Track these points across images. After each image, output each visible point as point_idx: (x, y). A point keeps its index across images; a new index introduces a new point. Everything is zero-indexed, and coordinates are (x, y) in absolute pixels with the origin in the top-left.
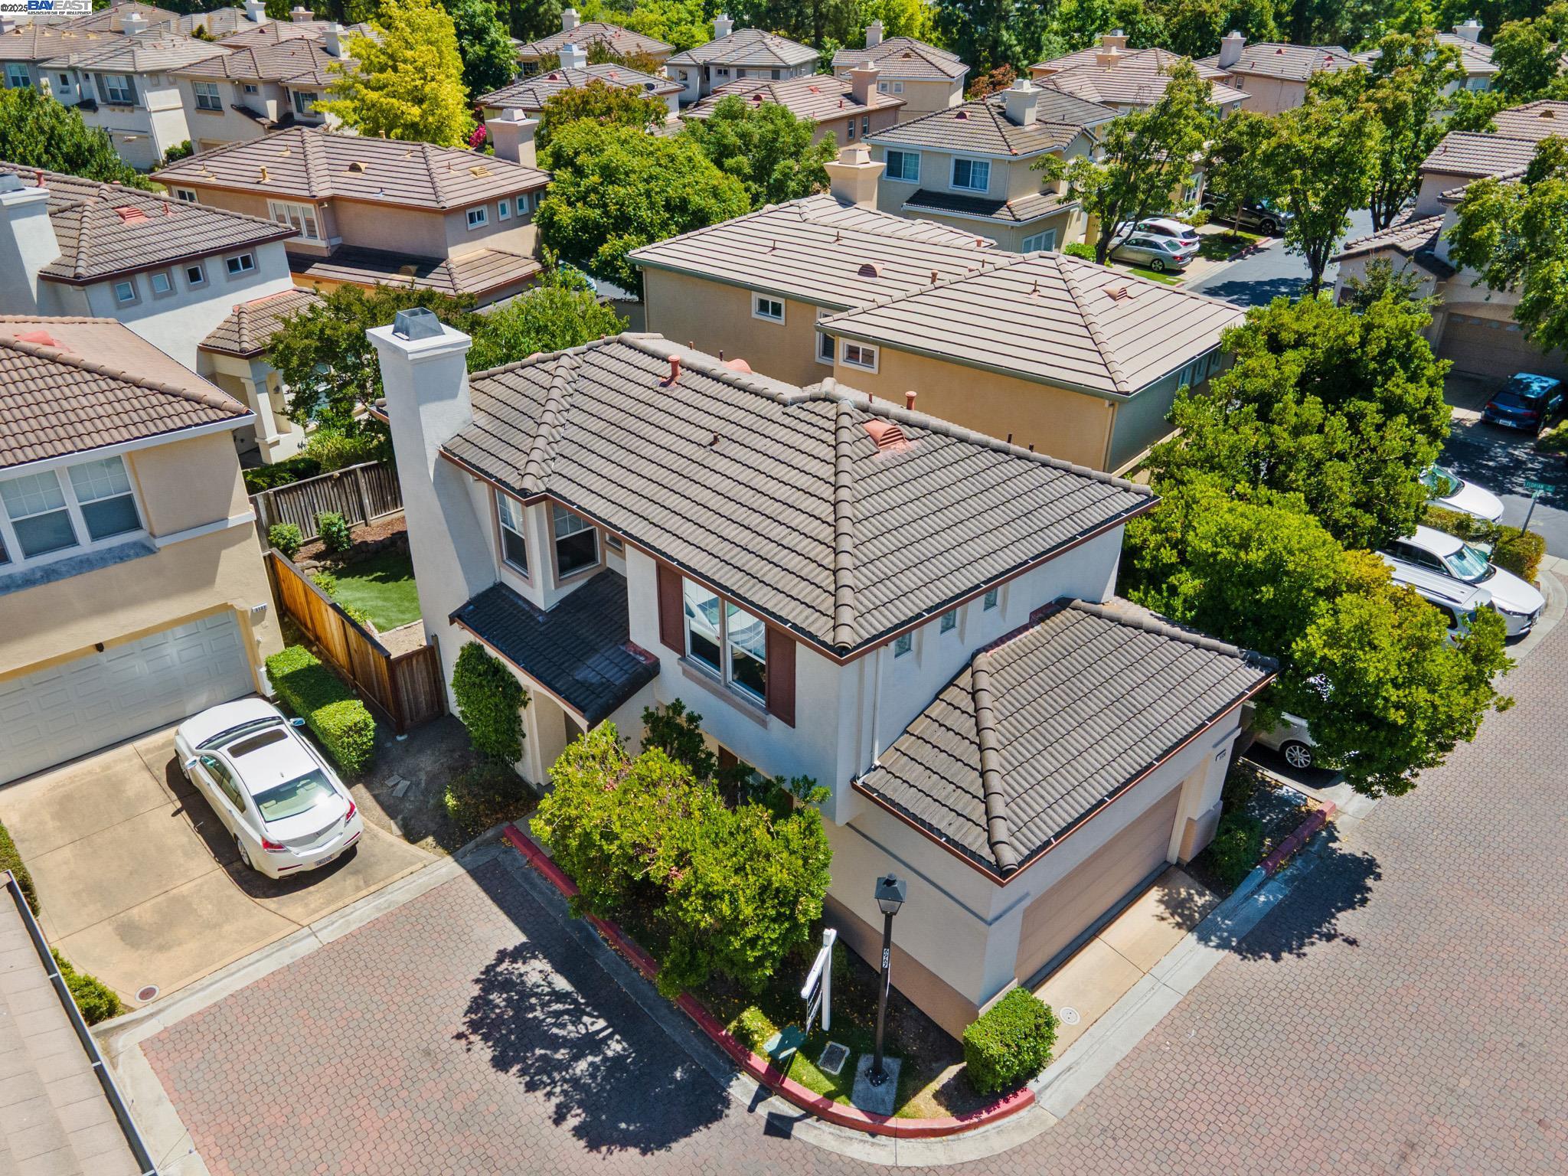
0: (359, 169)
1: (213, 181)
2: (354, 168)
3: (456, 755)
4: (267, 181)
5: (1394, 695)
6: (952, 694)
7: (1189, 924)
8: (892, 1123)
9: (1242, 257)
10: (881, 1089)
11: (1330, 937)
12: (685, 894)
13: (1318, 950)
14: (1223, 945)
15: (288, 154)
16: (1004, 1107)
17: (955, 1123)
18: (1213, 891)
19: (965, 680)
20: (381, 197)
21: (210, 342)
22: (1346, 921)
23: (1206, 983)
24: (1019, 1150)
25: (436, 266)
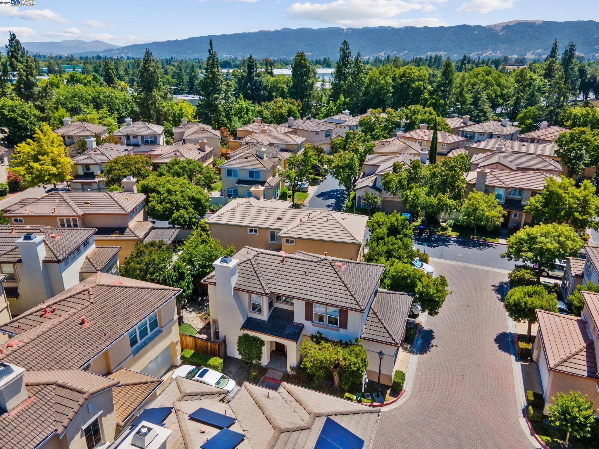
0: (88, 203)
1: (32, 214)
2: (87, 203)
3: (238, 365)
4: (56, 212)
5: (436, 295)
6: (370, 315)
7: (409, 352)
8: (385, 403)
9: (319, 184)
10: (380, 398)
11: (433, 346)
12: (350, 365)
13: (432, 349)
14: (417, 354)
15: (58, 201)
16: (401, 393)
17: (395, 399)
18: (410, 344)
19: (371, 311)
20: (103, 212)
21: (83, 270)
22: (433, 342)
23: (419, 361)
24: (408, 400)
25: (126, 230)
